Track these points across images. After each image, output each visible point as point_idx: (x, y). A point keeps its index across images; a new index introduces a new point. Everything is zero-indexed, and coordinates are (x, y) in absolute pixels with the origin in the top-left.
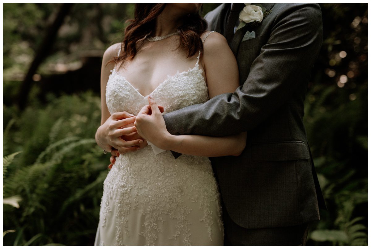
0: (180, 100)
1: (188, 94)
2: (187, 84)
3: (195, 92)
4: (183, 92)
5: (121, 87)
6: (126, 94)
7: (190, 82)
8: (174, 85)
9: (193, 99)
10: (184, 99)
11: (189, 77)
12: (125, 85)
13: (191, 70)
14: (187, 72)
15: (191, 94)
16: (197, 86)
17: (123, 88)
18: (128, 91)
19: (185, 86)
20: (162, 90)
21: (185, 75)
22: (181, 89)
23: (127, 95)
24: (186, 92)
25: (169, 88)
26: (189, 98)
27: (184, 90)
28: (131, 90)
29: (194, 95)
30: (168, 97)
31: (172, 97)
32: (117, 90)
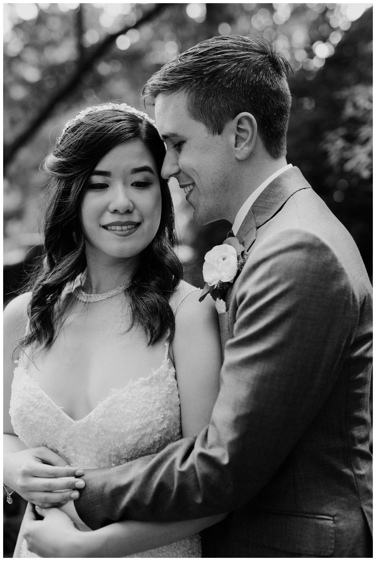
0: (137, 435)
1: (150, 422)
2: (149, 402)
3: (163, 416)
4: (140, 421)
5: (31, 402)
6: (40, 416)
7: (154, 398)
8: (125, 407)
9: (161, 429)
10: (143, 432)
11: (152, 387)
12: (38, 398)
13: (155, 373)
14: (148, 378)
15: (157, 420)
16: (167, 402)
17: (34, 405)
18: (46, 410)
19: (144, 408)
20: (103, 416)
21: (144, 384)
22: (138, 415)
23: (42, 418)
24: (146, 420)
25: (116, 412)
26: (152, 430)
27: (142, 417)
28: (49, 407)
29: (162, 422)
30: (116, 430)
31: (122, 431)
32: (24, 408)
